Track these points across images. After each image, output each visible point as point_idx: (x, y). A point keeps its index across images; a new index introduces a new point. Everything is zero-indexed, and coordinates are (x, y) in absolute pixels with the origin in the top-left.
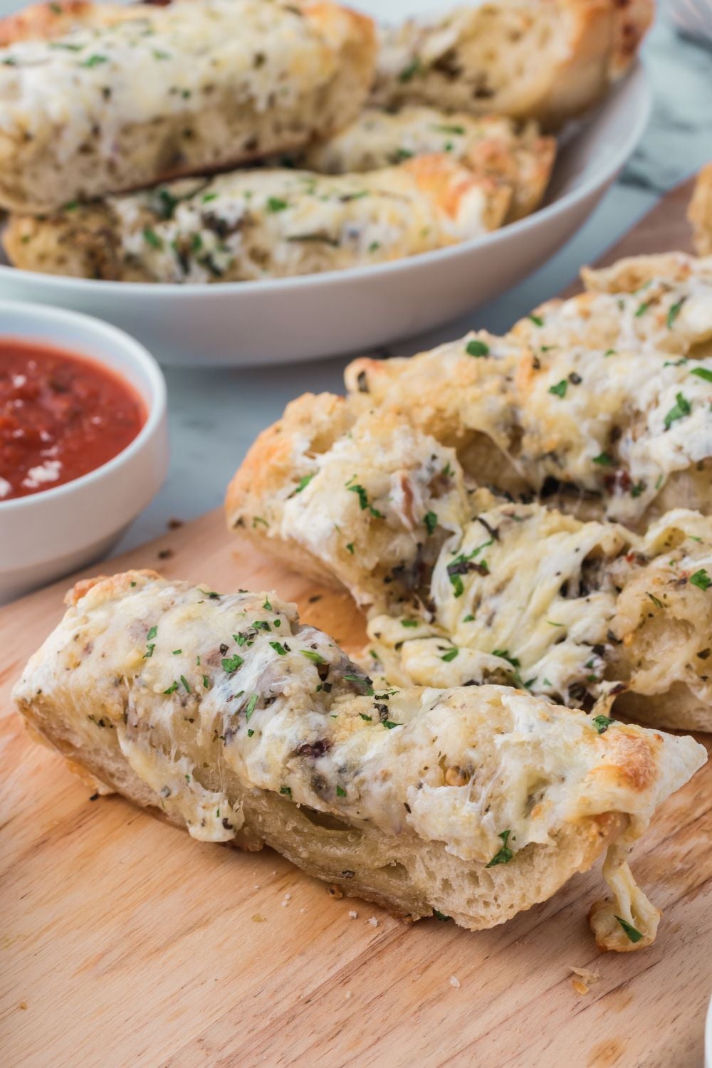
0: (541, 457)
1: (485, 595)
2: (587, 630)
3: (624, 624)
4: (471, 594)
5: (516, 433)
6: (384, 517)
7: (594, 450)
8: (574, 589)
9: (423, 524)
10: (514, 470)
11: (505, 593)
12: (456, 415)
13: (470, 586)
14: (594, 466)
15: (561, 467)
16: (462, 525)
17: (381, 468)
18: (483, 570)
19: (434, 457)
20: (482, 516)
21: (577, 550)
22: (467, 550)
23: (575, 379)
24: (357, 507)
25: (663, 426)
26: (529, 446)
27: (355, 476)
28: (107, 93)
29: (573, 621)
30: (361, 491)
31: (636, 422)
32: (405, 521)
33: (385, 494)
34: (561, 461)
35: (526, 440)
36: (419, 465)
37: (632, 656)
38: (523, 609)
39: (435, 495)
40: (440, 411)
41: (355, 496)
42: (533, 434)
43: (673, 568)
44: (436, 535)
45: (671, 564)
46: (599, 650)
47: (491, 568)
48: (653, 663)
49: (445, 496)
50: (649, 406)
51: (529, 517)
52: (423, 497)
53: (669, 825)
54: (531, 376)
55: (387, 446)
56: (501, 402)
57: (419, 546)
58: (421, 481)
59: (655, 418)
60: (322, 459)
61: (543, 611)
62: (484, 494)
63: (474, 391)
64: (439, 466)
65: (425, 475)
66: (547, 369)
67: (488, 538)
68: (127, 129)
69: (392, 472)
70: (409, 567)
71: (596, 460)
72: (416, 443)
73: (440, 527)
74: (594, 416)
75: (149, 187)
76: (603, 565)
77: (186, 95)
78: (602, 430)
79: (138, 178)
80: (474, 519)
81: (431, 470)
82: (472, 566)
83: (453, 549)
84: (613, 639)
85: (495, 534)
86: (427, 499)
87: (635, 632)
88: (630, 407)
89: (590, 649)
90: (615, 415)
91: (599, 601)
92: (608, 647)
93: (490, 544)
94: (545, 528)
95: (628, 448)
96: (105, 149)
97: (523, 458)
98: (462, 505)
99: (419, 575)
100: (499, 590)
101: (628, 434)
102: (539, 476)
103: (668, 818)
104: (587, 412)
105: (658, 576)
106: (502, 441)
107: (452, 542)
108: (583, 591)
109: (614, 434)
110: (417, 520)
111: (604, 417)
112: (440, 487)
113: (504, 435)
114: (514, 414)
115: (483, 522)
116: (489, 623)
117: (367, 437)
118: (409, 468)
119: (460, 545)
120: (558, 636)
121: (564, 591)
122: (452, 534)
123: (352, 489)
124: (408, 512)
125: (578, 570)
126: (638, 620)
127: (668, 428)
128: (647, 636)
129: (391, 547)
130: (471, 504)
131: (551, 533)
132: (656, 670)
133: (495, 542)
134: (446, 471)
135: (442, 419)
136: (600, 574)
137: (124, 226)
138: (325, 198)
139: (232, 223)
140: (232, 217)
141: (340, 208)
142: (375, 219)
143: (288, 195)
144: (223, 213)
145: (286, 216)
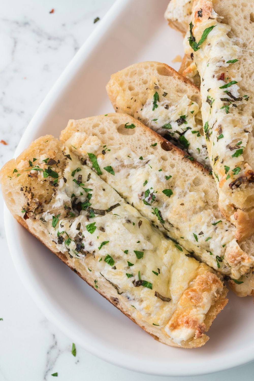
137: (51, 207)
138: (129, 276)
139: (85, 250)
140: (87, 248)
141: (131, 285)
142: (142, 301)
143: (119, 258)
144: (85, 243)
145: (108, 267)
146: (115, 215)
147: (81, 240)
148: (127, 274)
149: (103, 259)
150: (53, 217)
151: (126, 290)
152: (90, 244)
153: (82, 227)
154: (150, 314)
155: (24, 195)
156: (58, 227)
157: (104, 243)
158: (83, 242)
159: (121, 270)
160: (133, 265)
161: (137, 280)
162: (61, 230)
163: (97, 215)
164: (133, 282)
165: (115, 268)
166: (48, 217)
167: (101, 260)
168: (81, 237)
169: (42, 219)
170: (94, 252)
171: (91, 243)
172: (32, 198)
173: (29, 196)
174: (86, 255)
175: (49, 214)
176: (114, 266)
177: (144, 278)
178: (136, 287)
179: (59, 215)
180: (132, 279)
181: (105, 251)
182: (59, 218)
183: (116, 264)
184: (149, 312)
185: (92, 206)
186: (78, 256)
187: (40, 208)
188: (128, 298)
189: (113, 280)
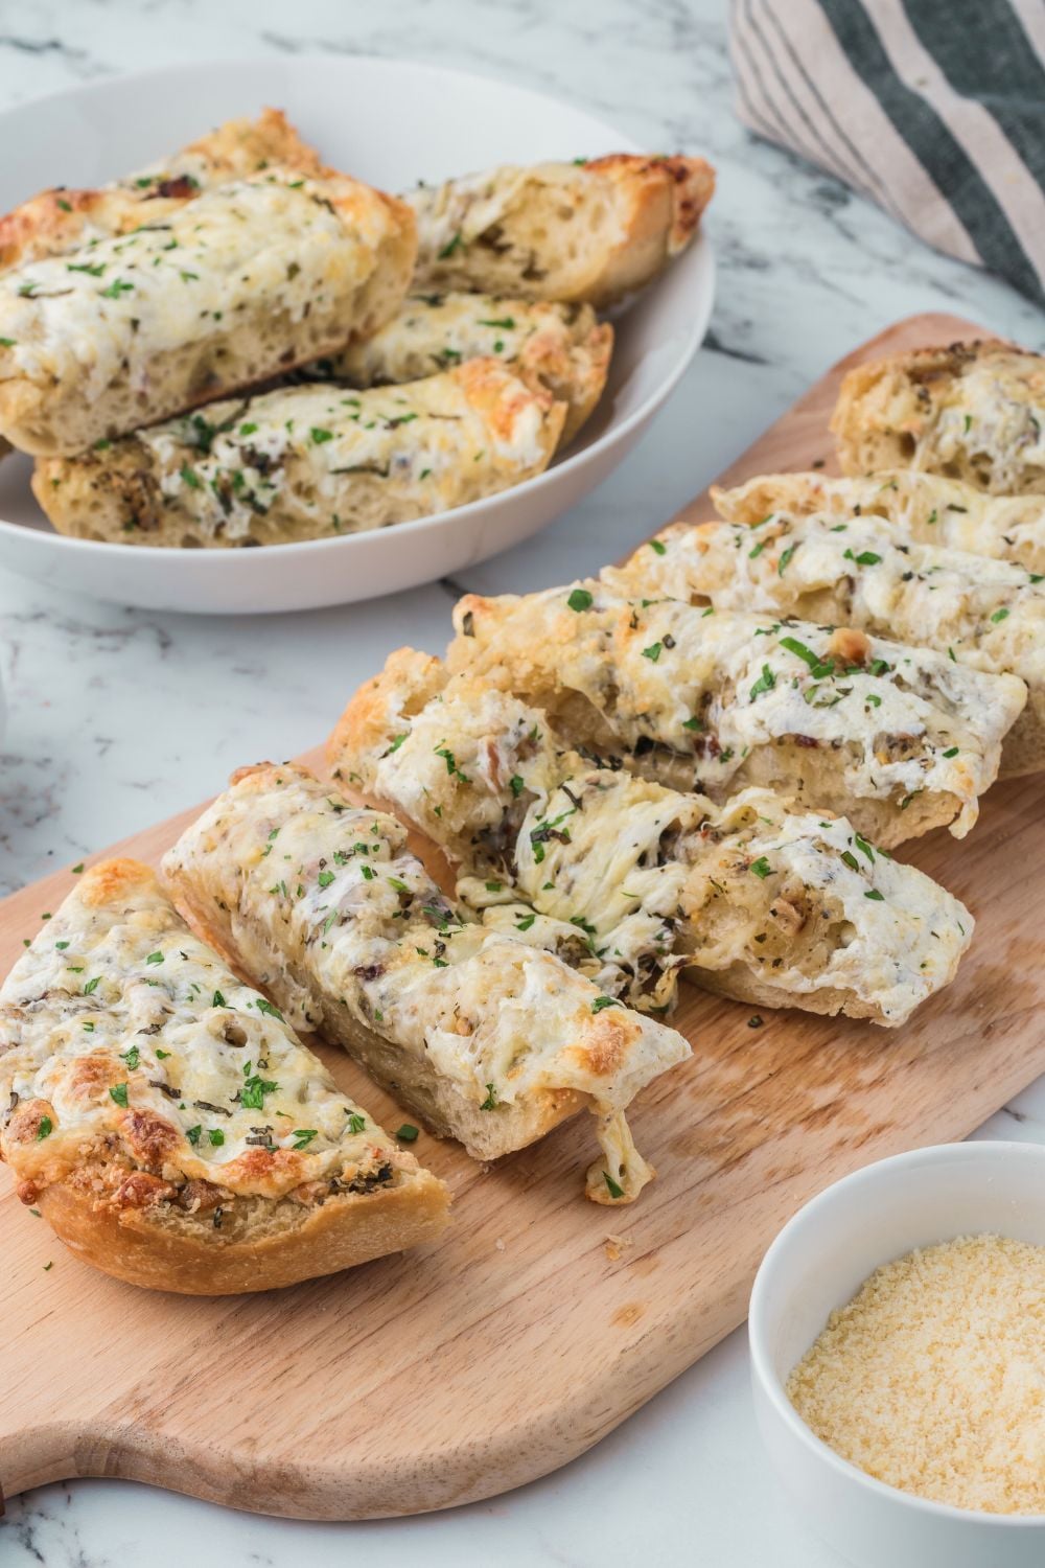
0: (634, 718)
1: (565, 863)
2: (660, 901)
3: (693, 902)
4: (551, 861)
5: (612, 692)
6: (471, 782)
7: (685, 714)
8: (653, 859)
9: (508, 788)
10: (610, 729)
11: (584, 862)
12: (554, 673)
13: (551, 853)
14: (684, 730)
15: (654, 729)
16: (549, 790)
17: (469, 733)
18: (565, 838)
19: (521, 722)
20: (567, 784)
21: (657, 822)
22: (550, 817)
23: (668, 643)
24: (445, 771)
25: (749, 698)
26: (623, 705)
27: (444, 741)
29: (648, 892)
30: (448, 756)
31: (726, 689)
32: (491, 785)
33: (472, 757)
34: (653, 722)
35: (620, 700)
36: (506, 730)
37: (698, 932)
38: (600, 879)
39: (523, 758)
40: (538, 667)
41: (444, 761)
42: (627, 694)
43: (741, 850)
44: (522, 797)
45: (739, 845)
46: (669, 923)
47: (573, 837)
48: (717, 942)
49: (532, 759)
50: (738, 675)
51: (613, 785)
52: (509, 761)
53: (720, 1098)
54: (629, 634)
55: (475, 711)
56: (597, 661)
57: (505, 809)
58: (508, 746)
59: (743, 687)
60: (416, 721)
61: (620, 881)
62: (573, 757)
63: (571, 650)
64: (525, 730)
65: (512, 739)
66: (644, 629)
67: (571, 807)
68: (157, 359)
69: (480, 737)
70: (495, 829)
71: (685, 724)
72: (504, 708)
73: (526, 790)
74: (686, 682)
76: (681, 837)
78: (693, 696)
80: (559, 788)
81: (518, 734)
82: (554, 834)
83: (538, 814)
84: (680, 913)
85: (578, 803)
86: (514, 763)
87: (700, 910)
88: (721, 673)
89: (663, 920)
90: (706, 682)
91: (675, 869)
92: (678, 921)
93: (573, 812)
94: (627, 797)
95: (716, 714)
97: (618, 717)
98: (549, 768)
99: (505, 837)
100: (579, 859)
101: (718, 701)
102: (633, 735)
103: (719, 1092)
104: (680, 677)
105: (725, 858)
106: (598, 700)
107: (537, 806)
108: (661, 862)
109: (705, 699)
110: (502, 784)
111: (695, 683)
112: (528, 750)
113: (599, 694)
114: (610, 673)
115: (566, 790)
116: (568, 891)
117: (457, 702)
118: (496, 733)
119: (545, 811)
120: (633, 906)
121: (642, 861)
122: (538, 797)
123: (439, 754)
124: (494, 777)
125: (657, 841)
126: (703, 900)
127: (753, 701)
128: (712, 914)
129: (477, 810)
130: (559, 767)
131: (634, 802)
132: (717, 949)
133: (578, 811)
134: (533, 735)
135: (540, 675)
136: (677, 846)
137: (161, 466)
138: (371, 426)
139: (274, 458)
140: (274, 452)
141: (387, 434)
142: (425, 446)
143: (331, 424)
144: (264, 448)
145: (331, 447)
146: (262, 405)
147: (252, 453)
148: (364, 427)
149: (312, 442)
150: (181, 474)
151: (389, 453)
152: (272, 442)
153: (235, 441)
154: (456, 449)
155: (106, 490)
156: (203, 478)
157: (289, 425)
158: (260, 452)
159: (351, 431)
160: (360, 415)
161: (387, 423)
162: (209, 476)
163: (238, 420)
164: (386, 428)
165: (340, 436)
166: (172, 484)
167: (309, 445)
168: (249, 448)
169: (168, 500)
170: (288, 445)
171: (271, 440)
172: (123, 479)
173: (116, 481)
174: (281, 466)
175: (170, 477)
176: (336, 436)
177: (394, 416)
178: (395, 429)
179: (186, 462)
180: (379, 426)
181: (303, 429)
182: (190, 467)
183: (335, 430)
184: (452, 446)
185: (217, 424)
186: (272, 487)
187: (149, 480)
188: (404, 464)
189: (357, 456)
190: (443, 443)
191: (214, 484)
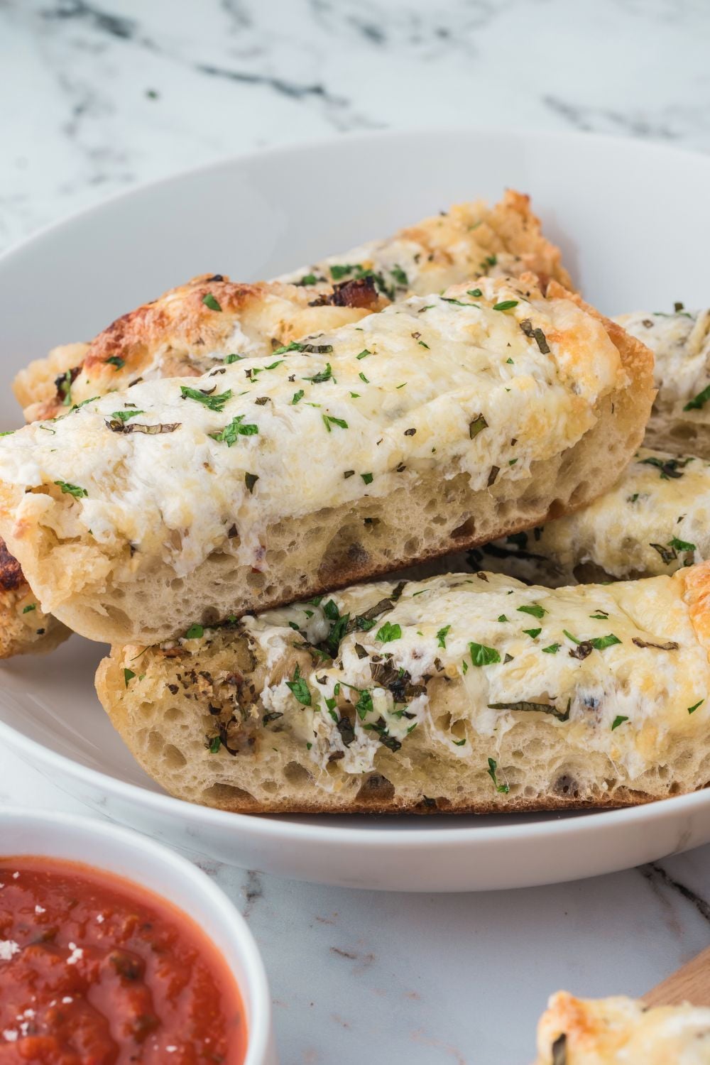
28: (251, 480)
68: (279, 527)
75: (309, 598)
77: (368, 478)
79: (295, 587)
96: (245, 556)
137: (266, 669)
138: (554, 648)
139: (415, 680)
140: (416, 670)
141: (573, 663)
142: (624, 684)
143: (500, 639)
144: (404, 663)
145: (494, 672)
146: (417, 596)
147: (388, 668)
148: (545, 650)
149: (469, 662)
150: (290, 685)
151: (573, 689)
152: (416, 656)
153: (368, 648)
154: (664, 693)
155: (188, 696)
156: (318, 693)
157: (442, 635)
158: (398, 666)
159: (525, 652)
160: (540, 629)
161: (575, 647)
162: (327, 692)
163: (380, 616)
164: (572, 654)
165: (509, 658)
166: (276, 697)
167: (465, 666)
168: (384, 661)
169: (268, 717)
170: (437, 662)
171: (414, 653)
172: (211, 683)
173: (202, 684)
174: (425, 690)
175: (274, 687)
176: (503, 658)
177: (585, 636)
178: (585, 657)
179: (298, 669)
180: (564, 651)
181: (459, 642)
182: (303, 676)
183: (505, 649)
184: (660, 689)
185: (353, 617)
186: (410, 716)
187: (245, 689)
188: (591, 705)
189: (529, 689)
190: (648, 683)
191: (331, 704)
